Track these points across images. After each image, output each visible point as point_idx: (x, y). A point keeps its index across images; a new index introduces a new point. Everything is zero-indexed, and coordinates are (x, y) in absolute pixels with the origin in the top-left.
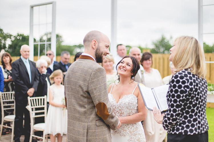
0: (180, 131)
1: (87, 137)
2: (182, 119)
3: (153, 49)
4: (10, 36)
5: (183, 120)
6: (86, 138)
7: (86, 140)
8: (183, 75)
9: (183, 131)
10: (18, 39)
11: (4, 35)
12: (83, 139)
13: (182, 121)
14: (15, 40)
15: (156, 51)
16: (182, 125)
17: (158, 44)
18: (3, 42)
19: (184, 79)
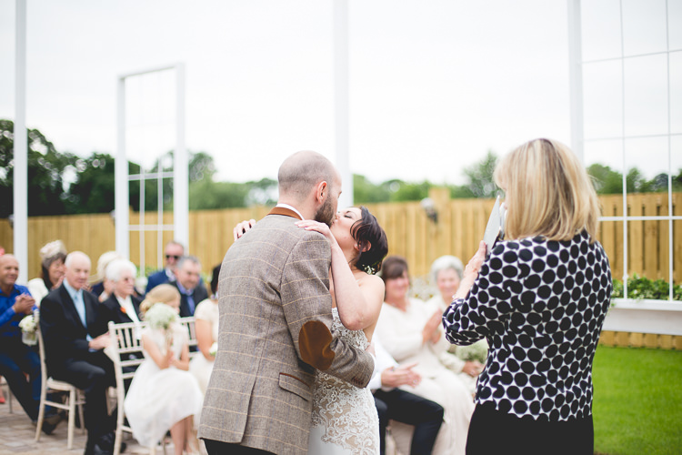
0: (491, 398)
1: (249, 413)
2: (503, 367)
3: (463, 187)
4: (73, 160)
5: (506, 369)
6: (245, 414)
7: (246, 419)
8: (517, 252)
9: (498, 401)
10: (94, 169)
11: (58, 157)
12: (237, 415)
13: (502, 372)
14: (86, 171)
15: (473, 192)
16: (500, 383)
17: (476, 172)
18: (54, 175)
19: (515, 264)
